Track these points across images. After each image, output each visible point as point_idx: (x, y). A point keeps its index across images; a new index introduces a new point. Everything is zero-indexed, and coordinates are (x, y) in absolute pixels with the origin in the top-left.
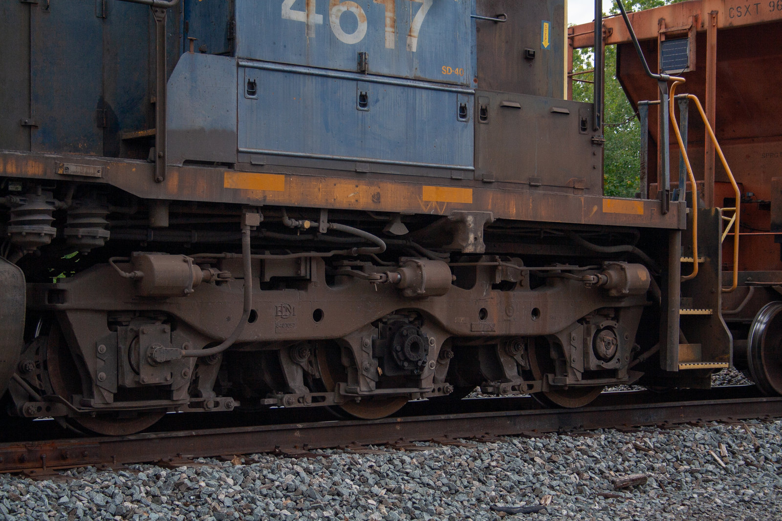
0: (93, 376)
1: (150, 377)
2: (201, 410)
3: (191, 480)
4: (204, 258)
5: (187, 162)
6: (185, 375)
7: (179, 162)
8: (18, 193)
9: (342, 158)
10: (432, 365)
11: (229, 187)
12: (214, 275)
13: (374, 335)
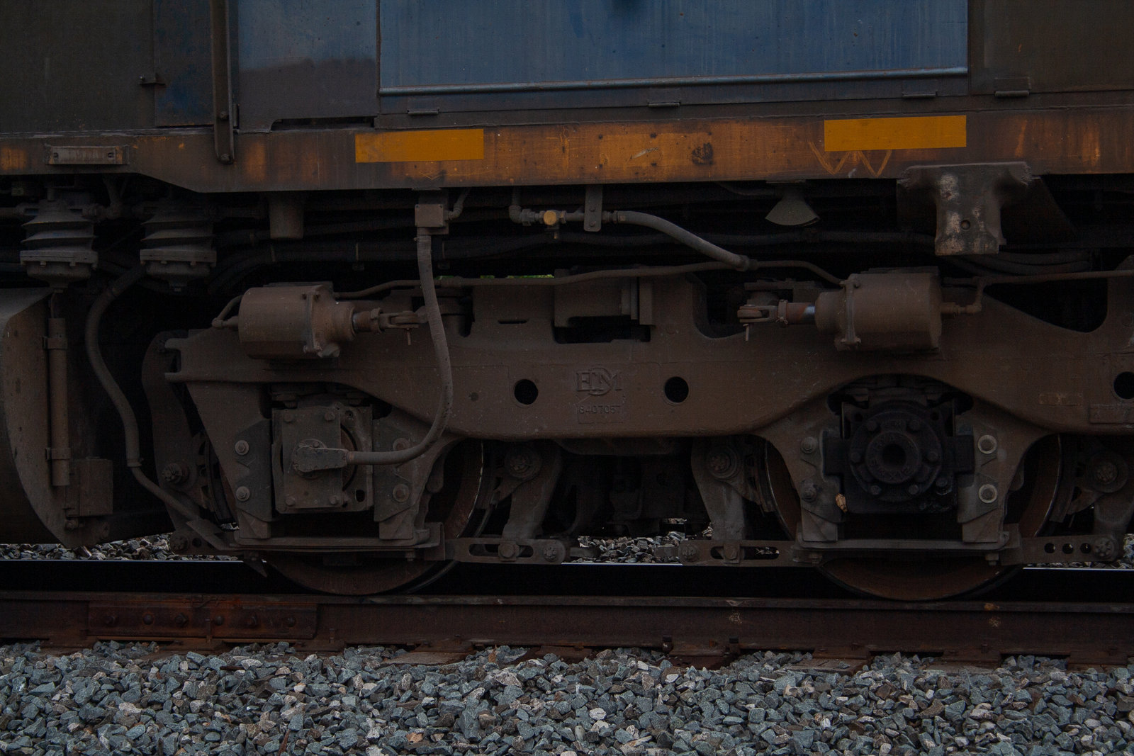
1: (301, 497)
2: (493, 560)
5: (283, 124)
6: (398, 496)
7: (263, 126)
8: (22, 200)
9: (612, 83)
10: (988, 494)
11: (365, 160)
12: (379, 319)
13: (830, 430)
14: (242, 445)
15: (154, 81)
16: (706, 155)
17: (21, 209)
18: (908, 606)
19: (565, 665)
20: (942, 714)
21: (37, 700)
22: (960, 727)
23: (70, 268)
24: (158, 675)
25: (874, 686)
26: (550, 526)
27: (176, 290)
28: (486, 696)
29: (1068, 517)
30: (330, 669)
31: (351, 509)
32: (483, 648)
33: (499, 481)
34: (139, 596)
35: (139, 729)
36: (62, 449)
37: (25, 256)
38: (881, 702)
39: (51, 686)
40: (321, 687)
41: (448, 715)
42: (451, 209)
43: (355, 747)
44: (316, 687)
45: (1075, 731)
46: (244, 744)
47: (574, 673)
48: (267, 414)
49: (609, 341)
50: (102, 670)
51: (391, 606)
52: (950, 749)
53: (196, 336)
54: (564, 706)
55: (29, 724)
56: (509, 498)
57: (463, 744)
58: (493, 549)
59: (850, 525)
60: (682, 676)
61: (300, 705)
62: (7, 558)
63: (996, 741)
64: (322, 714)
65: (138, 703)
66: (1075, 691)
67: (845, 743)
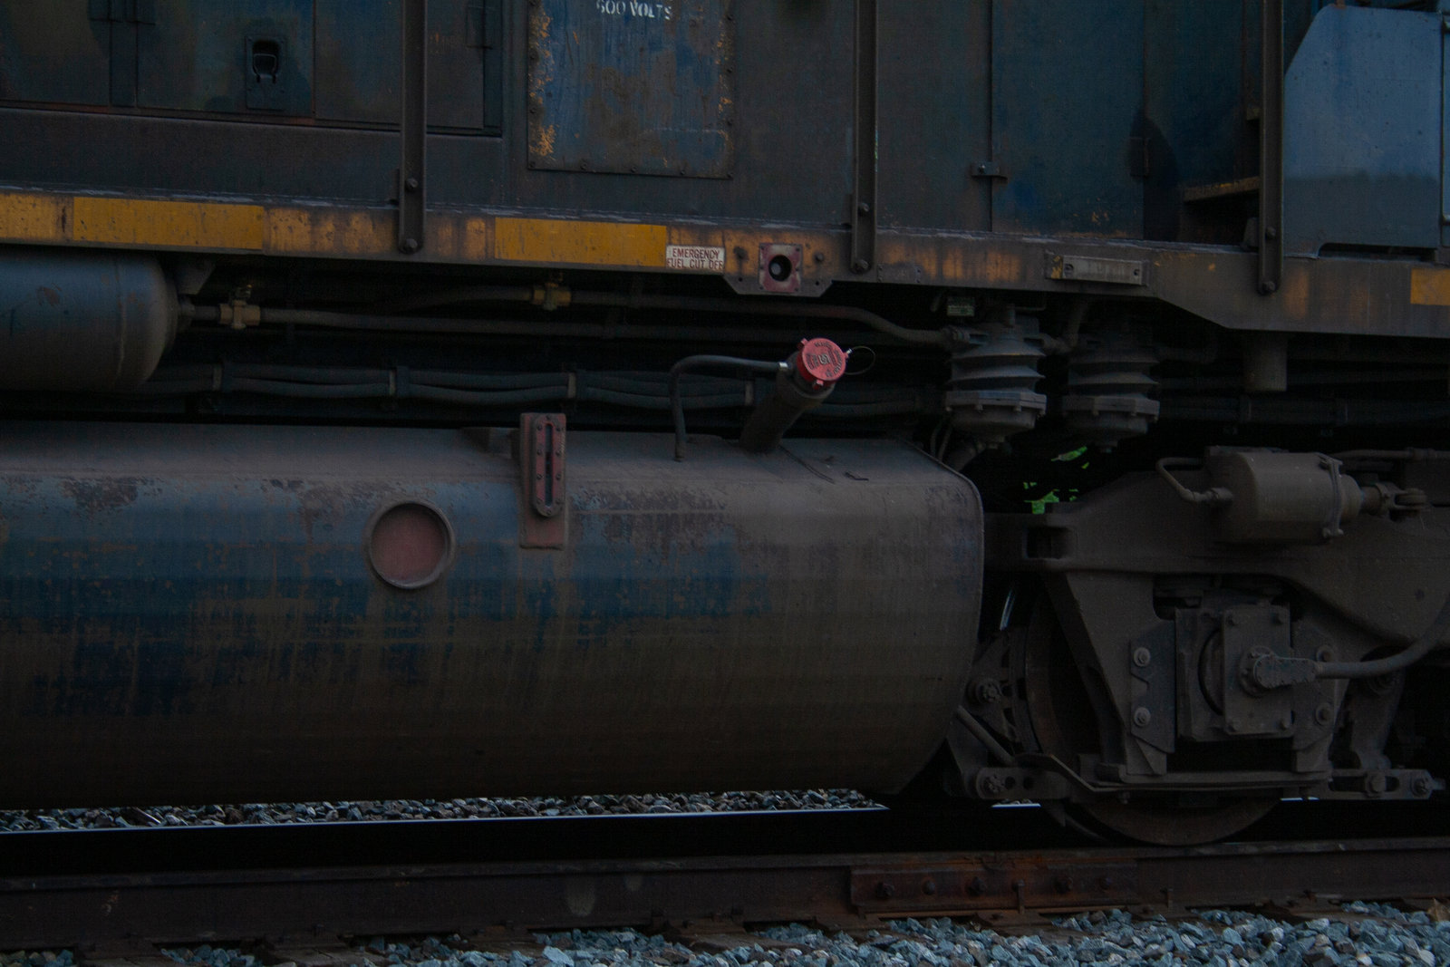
0: (1124, 718)
1: (1245, 720)
2: (1356, 796)
3: (1339, 950)
4: (1363, 459)
5: (1329, 249)
6: (1322, 717)
7: (1310, 249)
8: (967, 322)
11: (1420, 301)
12: (1388, 498)
14: (1143, 653)
15: (996, 172)
32: (1340, 905)
34: (916, 857)
48: (1166, 615)
58: (1356, 783)
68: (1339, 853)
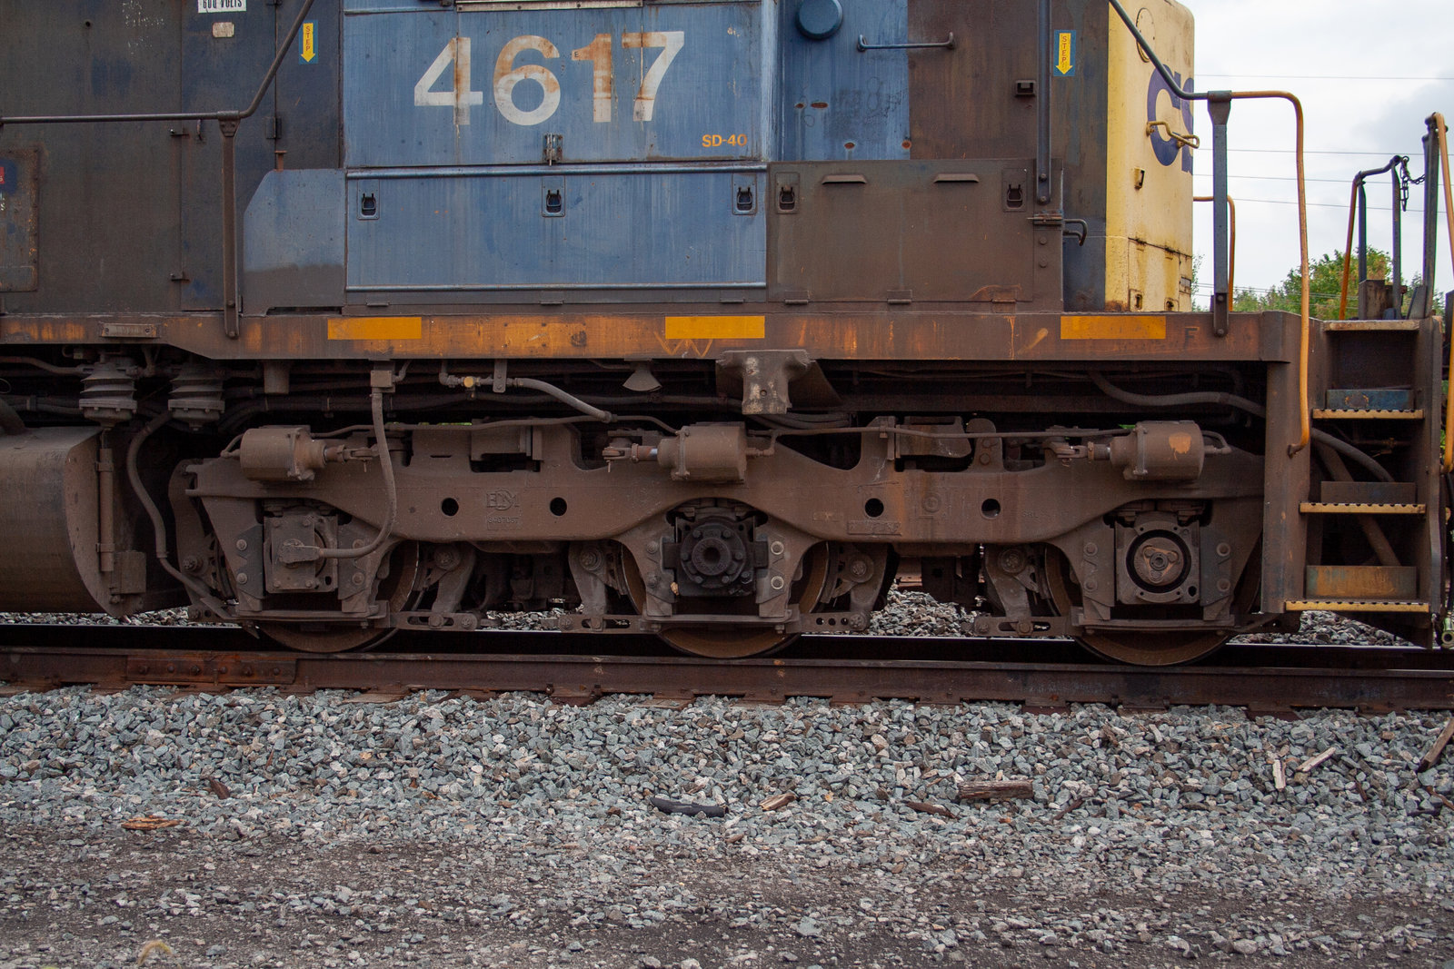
1: (284, 581)
5: (273, 310)
6: (357, 581)
7: (261, 312)
8: (82, 362)
9: (514, 286)
10: (777, 583)
11: (335, 338)
12: (343, 453)
13: (667, 537)
14: (241, 543)
15: (181, 277)
16: (581, 339)
17: (80, 369)
18: (720, 662)
19: (476, 704)
20: (743, 738)
21: (88, 728)
22: (755, 747)
23: (117, 413)
24: (178, 710)
25: (696, 718)
26: (467, 604)
27: (196, 429)
28: (418, 726)
29: (833, 600)
30: (304, 706)
31: (320, 590)
32: (417, 691)
33: (429, 571)
34: (165, 652)
35: (163, 749)
36: (109, 544)
37: (83, 403)
38: (700, 730)
39: (98, 718)
40: (297, 719)
41: (390, 739)
42: (397, 374)
43: (322, 762)
44: (294, 719)
45: (835, 749)
46: (241, 760)
47: (482, 709)
48: (261, 521)
49: (510, 471)
50: (137, 706)
51: (351, 660)
52: (748, 762)
53: (209, 463)
54: (475, 733)
55: (82, 745)
56: (437, 584)
57: (402, 760)
58: (425, 620)
59: (681, 604)
60: (559, 711)
61: (282, 732)
62: (68, 623)
63: (780, 757)
64: (298, 739)
65: (163, 730)
66: (835, 722)
67: (674, 759)
68: (427, 661)
